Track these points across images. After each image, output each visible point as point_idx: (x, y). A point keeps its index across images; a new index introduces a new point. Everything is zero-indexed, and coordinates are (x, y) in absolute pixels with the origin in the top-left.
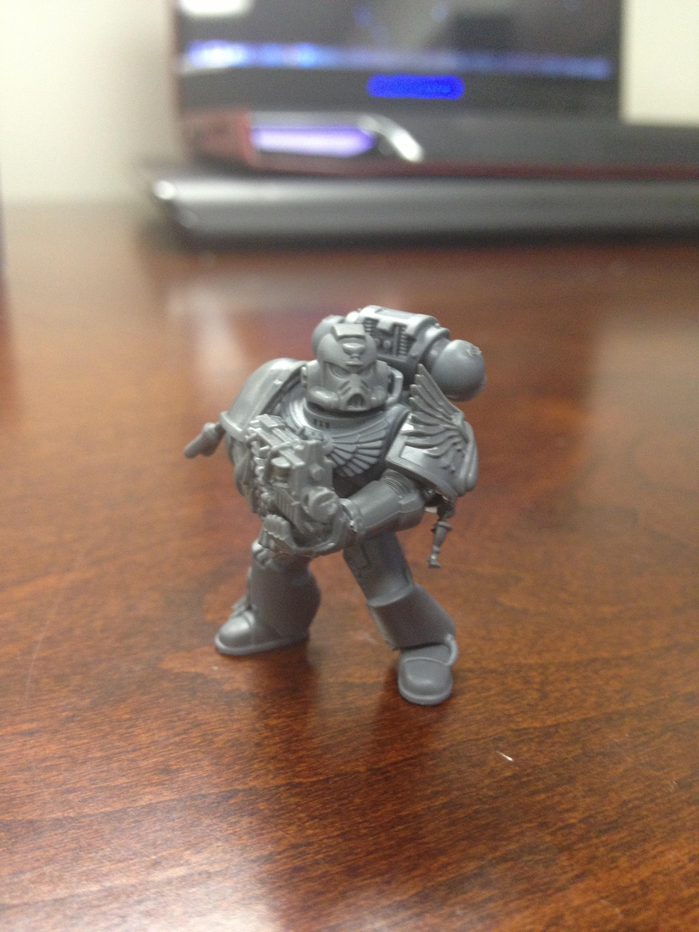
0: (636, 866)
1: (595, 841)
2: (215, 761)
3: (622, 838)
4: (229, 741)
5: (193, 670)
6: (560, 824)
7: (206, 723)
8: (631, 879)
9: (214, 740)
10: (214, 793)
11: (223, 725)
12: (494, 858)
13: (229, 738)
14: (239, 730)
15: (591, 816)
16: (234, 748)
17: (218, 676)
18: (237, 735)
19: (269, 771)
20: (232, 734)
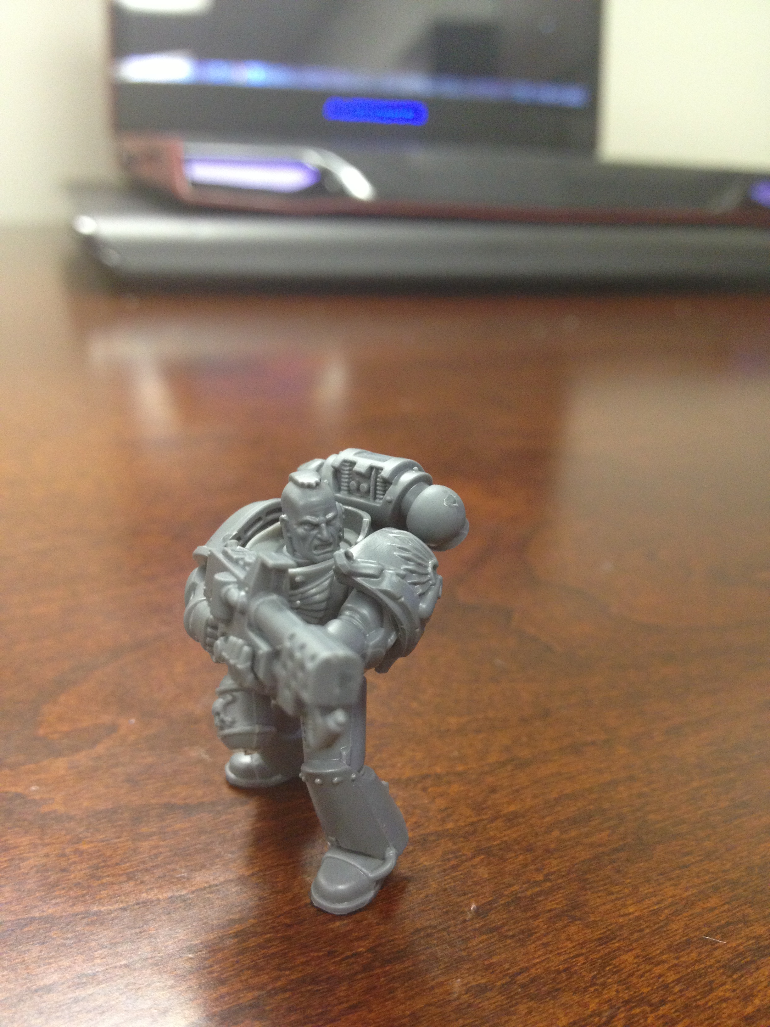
0: (413, 997)
1: (379, 971)
2: (17, 887)
3: (405, 968)
4: (35, 866)
5: (13, 789)
6: (349, 953)
7: (15, 847)
8: (403, 1011)
9: (21, 865)
10: (9, 921)
11: (32, 850)
12: (274, 989)
13: (37, 863)
14: (47, 856)
15: (380, 945)
16: (39, 874)
17: (37, 797)
18: (44, 861)
19: (70, 898)
20: (38, 859)
